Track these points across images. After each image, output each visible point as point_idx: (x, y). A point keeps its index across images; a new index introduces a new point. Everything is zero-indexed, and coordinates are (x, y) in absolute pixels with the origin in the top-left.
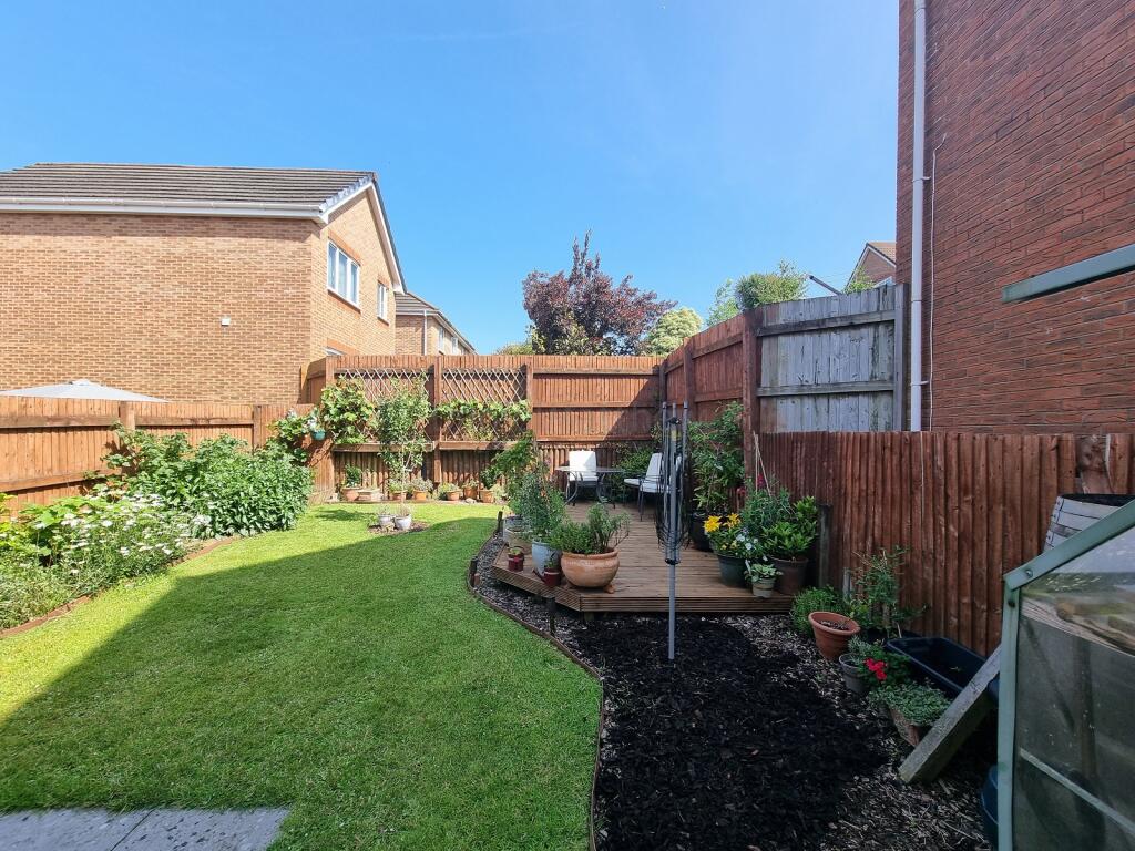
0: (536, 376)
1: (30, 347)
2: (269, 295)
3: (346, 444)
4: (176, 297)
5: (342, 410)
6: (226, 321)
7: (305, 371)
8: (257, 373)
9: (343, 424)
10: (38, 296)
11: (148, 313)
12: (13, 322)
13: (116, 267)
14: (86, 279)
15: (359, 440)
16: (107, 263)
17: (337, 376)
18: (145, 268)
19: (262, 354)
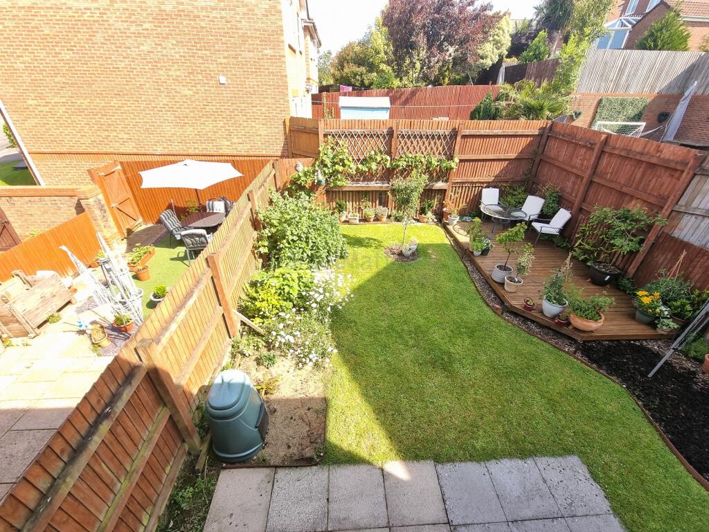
0: (464, 137)
1: (79, 102)
2: (251, 54)
3: (336, 186)
4: (177, 56)
6: (223, 80)
7: (288, 123)
8: (253, 124)
9: (334, 173)
10: (67, 55)
11: (161, 72)
12: (56, 80)
13: (119, 25)
14: (99, 38)
15: (344, 182)
16: (111, 21)
17: (325, 136)
18: (146, 26)
19: (255, 109)
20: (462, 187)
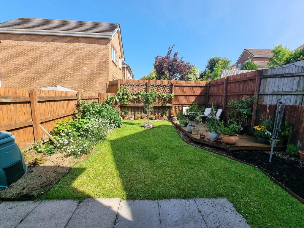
0: (175, 86)
1: (29, 75)
2: (97, 61)
3: (124, 104)
4: (70, 61)
5: (123, 95)
6: (85, 69)
7: (108, 83)
8: (95, 84)
9: (123, 99)
10: (30, 60)
11: (63, 66)
12: (23, 67)
13: (52, 51)
14: (44, 55)
15: (127, 103)
16: (49, 50)
17: (120, 85)
18: (61, 52)
19: (96, 79)
20: (178, 106)
